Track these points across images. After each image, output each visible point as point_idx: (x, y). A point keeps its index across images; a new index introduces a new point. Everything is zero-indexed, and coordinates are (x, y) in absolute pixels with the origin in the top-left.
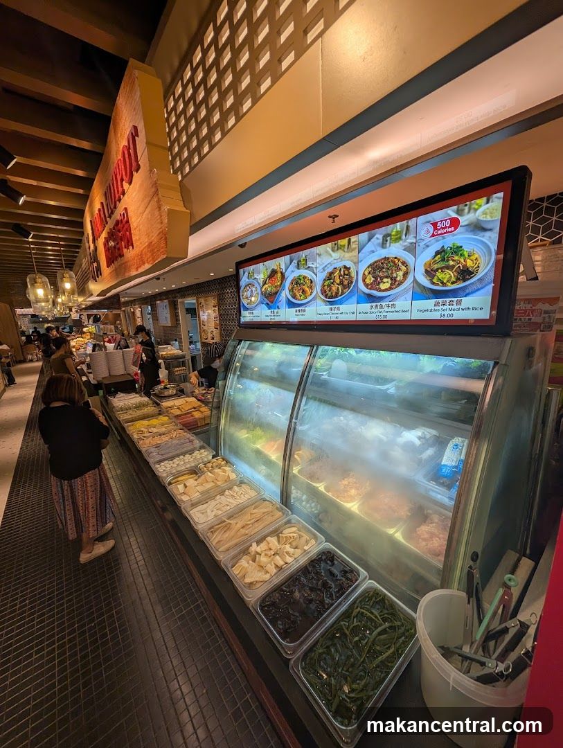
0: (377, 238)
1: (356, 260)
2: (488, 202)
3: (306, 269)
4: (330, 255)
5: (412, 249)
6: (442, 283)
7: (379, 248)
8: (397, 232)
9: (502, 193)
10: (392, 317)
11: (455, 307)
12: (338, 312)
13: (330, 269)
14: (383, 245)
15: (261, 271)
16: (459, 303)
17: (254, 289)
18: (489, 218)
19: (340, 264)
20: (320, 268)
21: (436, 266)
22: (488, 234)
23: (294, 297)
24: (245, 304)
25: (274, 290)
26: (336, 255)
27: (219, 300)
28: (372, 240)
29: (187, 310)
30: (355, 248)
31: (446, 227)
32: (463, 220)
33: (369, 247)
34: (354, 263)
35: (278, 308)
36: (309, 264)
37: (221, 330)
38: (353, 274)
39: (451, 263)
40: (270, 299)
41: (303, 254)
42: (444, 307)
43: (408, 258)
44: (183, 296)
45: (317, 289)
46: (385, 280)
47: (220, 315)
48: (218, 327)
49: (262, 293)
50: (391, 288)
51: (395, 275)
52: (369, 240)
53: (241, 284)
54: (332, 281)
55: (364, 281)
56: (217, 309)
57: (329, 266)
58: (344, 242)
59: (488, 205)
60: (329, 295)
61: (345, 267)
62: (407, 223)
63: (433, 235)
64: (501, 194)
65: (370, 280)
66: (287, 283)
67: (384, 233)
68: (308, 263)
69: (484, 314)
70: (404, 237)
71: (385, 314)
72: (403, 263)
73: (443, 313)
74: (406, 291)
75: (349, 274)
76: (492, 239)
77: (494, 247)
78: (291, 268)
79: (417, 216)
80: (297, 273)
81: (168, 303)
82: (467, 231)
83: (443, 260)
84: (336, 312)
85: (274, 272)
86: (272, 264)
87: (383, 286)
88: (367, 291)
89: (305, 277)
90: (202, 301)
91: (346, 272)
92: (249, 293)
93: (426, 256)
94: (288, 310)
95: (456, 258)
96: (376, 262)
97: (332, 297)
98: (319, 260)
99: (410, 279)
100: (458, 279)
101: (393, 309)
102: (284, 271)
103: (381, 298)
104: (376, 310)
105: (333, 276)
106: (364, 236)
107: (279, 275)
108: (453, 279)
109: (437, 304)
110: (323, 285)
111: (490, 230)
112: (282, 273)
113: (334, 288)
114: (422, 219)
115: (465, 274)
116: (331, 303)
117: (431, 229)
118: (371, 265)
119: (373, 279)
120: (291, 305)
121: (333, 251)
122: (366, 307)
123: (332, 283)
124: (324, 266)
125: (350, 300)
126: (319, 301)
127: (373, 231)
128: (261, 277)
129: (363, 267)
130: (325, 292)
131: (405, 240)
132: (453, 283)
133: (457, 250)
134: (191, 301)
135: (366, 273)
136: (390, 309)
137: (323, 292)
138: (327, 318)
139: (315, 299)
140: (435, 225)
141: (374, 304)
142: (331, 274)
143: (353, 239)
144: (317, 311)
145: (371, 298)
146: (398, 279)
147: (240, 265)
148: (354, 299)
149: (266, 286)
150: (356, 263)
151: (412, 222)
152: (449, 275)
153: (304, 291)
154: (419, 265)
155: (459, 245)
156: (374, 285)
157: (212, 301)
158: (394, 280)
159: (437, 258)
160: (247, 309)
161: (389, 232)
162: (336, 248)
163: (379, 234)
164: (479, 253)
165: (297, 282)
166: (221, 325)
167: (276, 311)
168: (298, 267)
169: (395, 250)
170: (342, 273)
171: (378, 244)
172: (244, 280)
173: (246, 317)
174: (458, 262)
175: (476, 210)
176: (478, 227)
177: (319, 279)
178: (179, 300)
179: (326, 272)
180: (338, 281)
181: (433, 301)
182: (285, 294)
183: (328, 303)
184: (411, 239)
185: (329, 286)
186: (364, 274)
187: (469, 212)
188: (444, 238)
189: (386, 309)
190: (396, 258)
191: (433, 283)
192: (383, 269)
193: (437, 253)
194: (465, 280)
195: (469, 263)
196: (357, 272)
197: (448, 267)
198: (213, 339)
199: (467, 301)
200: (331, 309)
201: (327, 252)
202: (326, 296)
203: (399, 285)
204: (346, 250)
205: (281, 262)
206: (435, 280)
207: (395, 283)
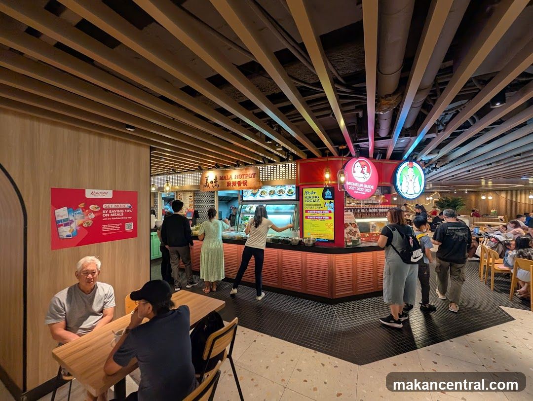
3: (265, 190)
5: (285, 189)
6: (289, 194)
11: (291, 197)
19: (273, 189)
20: (268, 190)
21: (288, 192)
23: (261, 194)
31: (289, 187)
35: (257, 197)
40: (254, 195)
45: (268, 193)
47: (194, 201)
49: (251, 193)
53: (243, 191)
57: (270, 189)
66: (260, 192)
68: (265, 188)
69: (295, 198)
74: (284, 195)
75: (275, 191)
87: (281, 194)
88: (278, 194)
92: (246, 193)
93: (287, 190)
94: (259, 197)
95: (291, 191)
98: (268, 188)
101: (283, 198)
103: (281, 196)
104: (280, 198)
109: (289, 197)
112: (258, 189)
113: (272, 194)
115: (292, 193)
129: (277, 190)
139: (267, 195)
144: (268, 198)
153: (264, 194)
154: (286, 191)
157: (189, 195)
158: (283, 193)
165: (263, 192)
168: (263, 189)
169: (282, 188)
176: (293, 187)
179: (270, 191)
180: (272, 192)
182: (259, 194)
185: (270, 193)
186: (277, 192)
192: (280, 191)
199: (293, 196)
200: (271, 197)
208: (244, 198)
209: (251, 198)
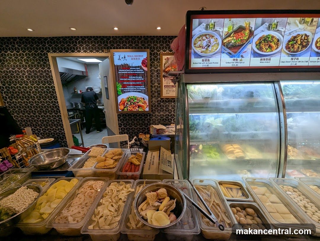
1: (314, 32)
3: (275, 31)
4: (297, 25)
12: (297, 61)
13: (295, 35)
17: (212, 40)
19: (302, 33)
20: (287, 33)
23: (260, 49)
24: (198, 52)
25: (239, 42)
26: (301, 26)
30: (315, 25)
34: (312, 34)
35: (242, 57)
36: (279, 28)
38: (310, 40)
40: (233, 49)
41: (275, 20)
45: (282, 46)
49: (223, 44)
53: (193, 34)
54: (295, 42)
55: (316, 45)
57: (294, 32)
58: (308, 19)
60: (292, 50)
61: (306, 35)
78: (261, 28)
80: (266, 33)
84: (296, 60)
85: (241, 29)
88: (317, 50)
89: (273, 37)
91: (306, 38)
92: (204, 43)
94: (252, 59)
97: (294, 52)
98: (288, 27)
102: (253, 29)
105: (296, 39)
107: (247, 32)
110: (288, 44)
113: (296, 46)
116: (293, 55)
120: (255, 54)
121: (300, 23)
122: (315, 58)
123: (295, 43)
124: (291, 31)
125: (306, 55)
126: (283, 54)
128: (225, 30)
129: (317, 37)
130: (289, 48)
137: (287, 48)
138: (289, 64)
139: (280, 52)
142: (295, 37)
143: (315, 19)
145: (318, 54)
147: (194, 14)
148: (309, 54)
149: (230, 38)
150: (314, 34)
153: (270, 47)
160: (198, 56)
162: (303, 22)
165: (265, 39)
167: (240, 58)
168: (269, 28)
170: (303, 38)
172: (199, 30)
173: (198, 63)
177: (285, 40)
179: (292, 36)
180: (299, 43)
182: (252, 46)
183: (290, 55)
185: (292, 45)
186: (317, 41)
196: (313, 39)
200: (292, 59)
201: (295, 23)
204: (309, 25)
205: (252, 22)
209: (221, 61)
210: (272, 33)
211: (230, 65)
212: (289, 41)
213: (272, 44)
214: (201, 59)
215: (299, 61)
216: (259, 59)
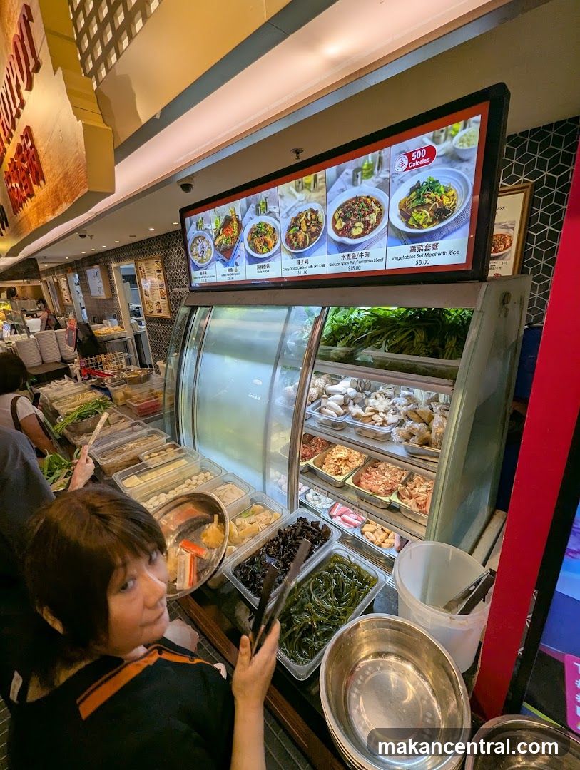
0: (347, 174)
1: (324, 202)
2: (465, 127)
3: (267, 215)
4: (294, 195)
6: (418, 224)
7: (349, 186)
8: (369, 165)
9: (480, 116)
10: (366, 267)
11: (431, 252)
12: (306, 265)
13: (295, 214)
14: (354, 182)
15: (212, 219)
16: (435, 247)
17: (205, 243)
18: (466, 147)
19: (306, 208)
20: (283, 213)
21: (411, 206)
22: (465, 165)
23: (255, 249)
24: (196, 263)
25: (230, 242)
26: (300, 196)
27: (163, 262)
28: (341, 176)
29: (124, 277)
30: (322, 187)
31: (421, 158)
32: (440, 149)
33: (338, 185)
34: (322, 205)
35: (237, 264)
36: (271, 208)
37: (169, 300)
38: (322, 219)
39: (427, 201)
40: (226, 254)
41: (262, 195)
42: (421, 253)
43: (381, 195)
44: (118, 260)
45: (281, 239)
46: (357, 224)
47: (166, 281)
48: (165, 297)
49: (215, 246)
50: (363, 234)
51: (367, 218)
52: (338, 175)
53: (188, 238)
54: (298, 228)
55: (334, 226)
56: (161, 274)
57: (293, 209)
58: (309, 179)
59: (466, 130)
60: (295, 246)
61: (312, 211)
62: (380, 153)
63: (408, 168)
64: (478, 118)
65: (340, 224)
66: (246, 233)
67: (355, 167)
68: (268, 207)
69: (461, 258)
70: (376, 171)
71: (358, 264)
72: (377, 203)
73: (419, 259)
74: (380, 236)
75: (317, 219)
76: (468, 171)
77: (471, 181)
78: (248, 214)
79: (390, 146)
80: (256, 220)
81: (98, 270)
82: (443, 162)
83: (419, 198)
84: (304, 265)
85: (228, 220)
86: (225, 210)
87: (355, 232)
88: (337, 238)
89: (266, 225)
90: (142, 264)
91: (314, 217)
92: (199, 249)
93: (401, 193)
94: (248, 266)
95: (432, 195)
96: (346, 203)
97: (299, 248)
98: (281, 203)
99: (384, 223)
100: (434, 220)
101: (367, 259)
102: (240, 218)
103: (353, 247)
104: (349, 261)
105: (299, 222)
106: (331, 171)
107: (235, 223)
108: (430, 220)
109: (413, 250)
110: (288, 235)
111: (467, 160)
112: (238, 221)
113: (301, 237)
114: (395, 148)
115: (442, 213)
116: (299, 255)
117: (406, 161)
118: (340, 207)
119: (344, 224)
120: (252, 260)
121: (297, 191)
122: (337, 257)
123: (298, 231)
124: (288, 209)
125: (319, 251)
126: (284, 254)
127: (342, 165)
128: (213, 226)
129: (332, 209)
130: (291, 242)
131: (379, 174)
132: (429, 224)
133: (433, 185)
134: (128, 266)
135: (336, 217)
136: (363, 259)
137: (289, 241)
138: (294, 273)
139: (279, 251)
140: (409, 155)
141: (346, 254)
142: (296, 219)
143: (320, 175)
144: (282, 266)
145: (343, 247)
146: (371, 222)
147: (186, 212)
148: (324, 249)
149: (220, 238)
150: (325, 205)
151: (385, 153)
152: (425, 214)
153: (266, 243)
154: (393, 205)
155: (435, 179)
156: (345, 232)
157: (155, 265)
158: (367, 224)
159: (412, 196)
160: (198, 268)
161: (360, 166)
162: (301, 187)
163: (349, 167)
164: (456, 188)
165: (258, 232)
166: (169, 294)
167: (234, 268)
168: (257, 213)
169: (367, 187)
170: (309, 218)
171: (349, 180)
172: (192, 233)
173: (199, 279)
174: (434, 200)
175: (453, 137)
176: (455, 157)
177: (282, 226)
178: (114, 265)
179: (291, 217)
180: (305, 228)
181: (408, 247)
182: (244, 246)
183: (295, 256)
184: (384, 174)
185: (295, 235)
186: (334, 219)
187: (445, 140)
188: (419, 171)
189: (359, 259)
190: (368, 197)
191: (409, 226)
192: (354, 212)
193: (413, 189)
194: (441, 220)
195: (446, 201)
196: (326, 216)
197: (423, 205)
198: (160, 311)
199: (444, 245)
200: (298, 262)
201: (290, 192)
202: (292, 247)
203: (372, 229)
204: (312, 189)
205: (236, 207)
206: (411, 222)
207: (368, 228)
208: (195, 274)
209: (217, 273)
210: (264, 219)
211: (225, 279)
212: (289, 229)
213: (268, 238)
214: (199, 272)
215: (309, 265)
216: (255, 266)
